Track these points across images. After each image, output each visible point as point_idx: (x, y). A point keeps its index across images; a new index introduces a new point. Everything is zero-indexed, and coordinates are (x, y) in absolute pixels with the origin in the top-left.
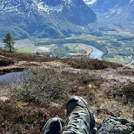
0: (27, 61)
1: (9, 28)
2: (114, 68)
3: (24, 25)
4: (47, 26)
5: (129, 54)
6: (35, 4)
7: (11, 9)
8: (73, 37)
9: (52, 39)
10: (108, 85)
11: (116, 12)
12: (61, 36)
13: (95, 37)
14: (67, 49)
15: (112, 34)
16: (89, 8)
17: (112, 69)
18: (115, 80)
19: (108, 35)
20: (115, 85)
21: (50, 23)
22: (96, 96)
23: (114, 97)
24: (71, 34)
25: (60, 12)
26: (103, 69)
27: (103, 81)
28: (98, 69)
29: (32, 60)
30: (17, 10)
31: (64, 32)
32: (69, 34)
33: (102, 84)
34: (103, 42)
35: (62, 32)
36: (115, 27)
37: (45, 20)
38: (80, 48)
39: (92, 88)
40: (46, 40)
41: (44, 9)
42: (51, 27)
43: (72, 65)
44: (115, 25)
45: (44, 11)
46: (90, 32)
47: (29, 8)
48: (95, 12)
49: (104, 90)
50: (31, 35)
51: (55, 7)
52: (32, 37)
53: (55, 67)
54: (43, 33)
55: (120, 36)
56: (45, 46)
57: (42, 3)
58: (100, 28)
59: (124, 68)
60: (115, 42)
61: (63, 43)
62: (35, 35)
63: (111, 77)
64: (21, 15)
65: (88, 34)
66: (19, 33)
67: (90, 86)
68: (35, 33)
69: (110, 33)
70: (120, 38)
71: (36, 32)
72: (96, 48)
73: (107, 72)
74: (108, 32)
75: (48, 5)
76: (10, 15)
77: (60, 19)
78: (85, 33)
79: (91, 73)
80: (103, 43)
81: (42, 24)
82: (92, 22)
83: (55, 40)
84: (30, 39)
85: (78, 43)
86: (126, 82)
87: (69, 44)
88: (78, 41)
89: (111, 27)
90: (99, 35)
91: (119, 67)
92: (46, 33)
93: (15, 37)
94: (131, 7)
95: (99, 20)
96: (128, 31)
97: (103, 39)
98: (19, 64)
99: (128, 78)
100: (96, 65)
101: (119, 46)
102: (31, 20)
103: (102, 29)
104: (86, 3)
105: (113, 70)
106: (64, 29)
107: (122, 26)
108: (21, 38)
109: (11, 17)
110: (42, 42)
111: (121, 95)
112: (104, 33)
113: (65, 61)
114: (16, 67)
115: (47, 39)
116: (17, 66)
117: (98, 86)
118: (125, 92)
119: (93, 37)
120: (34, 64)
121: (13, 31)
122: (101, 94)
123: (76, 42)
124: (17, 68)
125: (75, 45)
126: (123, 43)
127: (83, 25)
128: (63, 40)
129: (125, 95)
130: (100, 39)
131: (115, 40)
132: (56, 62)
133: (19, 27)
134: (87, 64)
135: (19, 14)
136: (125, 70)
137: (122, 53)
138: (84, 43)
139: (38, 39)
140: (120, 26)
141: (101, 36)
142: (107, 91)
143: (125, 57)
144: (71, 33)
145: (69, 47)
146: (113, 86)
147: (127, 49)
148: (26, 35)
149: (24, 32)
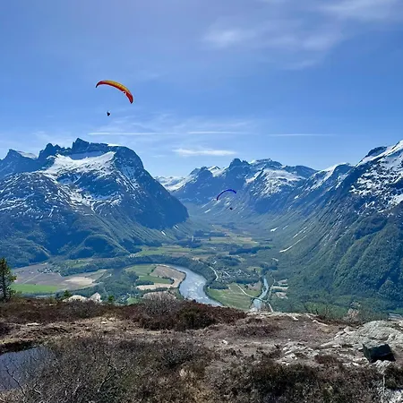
0: (40, 322)
1: (6, 241)
2: (228, 322)
3: (40, 234)
4: (89, 233)
5: (255, 279)
6: (64, 193)
7: (14, 204)
8: (146, 252)
9: (101, 259)
10: (220, 366)
11: (223, 202)
12: (120, 251)
13: (188, 250)
14: (133, 277)
15: (219, 242)
16: (173, 198)
17: (225, 326)
18: (233, 353)
19: (213, 245)
20: (234, 365)
21: (96, 227)
22: (196, 398)
23: (235, 397)
24: (141, 247)
25: (116, 206)
26: (208, 325)
27: (210, 359)
28: (197, 327)
29: (53, 319)
30: (26, 206)
31: (126, 243)
32: (137, 247)
33: (207, 365)
34: (205, 258)
35: (121, 244)
36: (223, 230)
37: (85, 222)
38: (158, 273)
39: (188, 379)
40: (88, 261)
41: (84, 201)
42: (97, 235)
43: (144, 323)
44: (223, 226)
45: (84, 205)
46: (178, 241)
47: (51, 201)
48: (184, 205)
49: (212, 380)
50: (54, 253)
51: (107, 197)
52: (56, 259)
53: (105, 332)
54: (81, 247)
55: (234, 246)
56: (86, 274)
57: (80, 190)
58: (196, 232)
59: (247, 319)
60: (227, 258)
61: (123, 265)
62: (63, 253)
63: (225, 344)
64: (35, 215)
65: (174, 244)
66: (29, 251)
67: (182, 373)
68: (62, 249)
69: (215, 240)
70: (235, 250)
71: (66, 246)
72: (192, 270)
73: (216, 334)
74: (212, 238)
75: (92, 192)
76: (9, 216)
77: (116, 218)
78: (168, 243)
79: (184, 338)
80: (204, 260)
81: (79, 230)
82: (181, 222)
83: (108, 260)
84: (51, 262)
85: (156, 263)
86: (255, 354)
87: (136, 267)
88: (156, 260)
89: (216, 229)
90: (194, 245)
91: (239, 318)
92: (88, 248)
93: (19, 260)
94: (247, 194)
95: (192, 217)
96: (248, 236)
97: (204, 253)
98: (21, 333)
99: (257, 343)
100: (193, 319)
101: (234, 265)
102: (55, 224)
103: (199, 234)
104: (166, 188)
105: (228, 327)
106: (125, 237)
107: (235, 226)
108: (31, 261)
109: (13, 220)
110: (79, 266)
111: (248, 390)
112: (205, 241)
113: (126, 312)
114: (13, 340)
115: (90, 259)
116: (17, 336)
117: (200, 372)
118: (256, 381)
119: (184, 249)
120: (55, 329)
121: (15, 249)
122: (208, 392)
123: (151, 263)
124: (17, 344)
125: (149, 267)
126: (241, 259)
127: (163, 229)
128: (123, 260)
129: (256, 388)
130: (199, 254)
131: (227, 254)
132: (108, 318)
133: (28, 238)
134: (174, 318)
135: (29, 213)
136: (250, 325)
137: (241, 278)
138: (166, 263)
139: (68, 262)
140: (231, 227)
141: (198, 247)
142: (220, 383)
143: (249, 285)
144: (140, 244)
145: (137, 273)
146: (230, 368)
147: (250, 269)
148: (42, 254)
149: (39, 248)
